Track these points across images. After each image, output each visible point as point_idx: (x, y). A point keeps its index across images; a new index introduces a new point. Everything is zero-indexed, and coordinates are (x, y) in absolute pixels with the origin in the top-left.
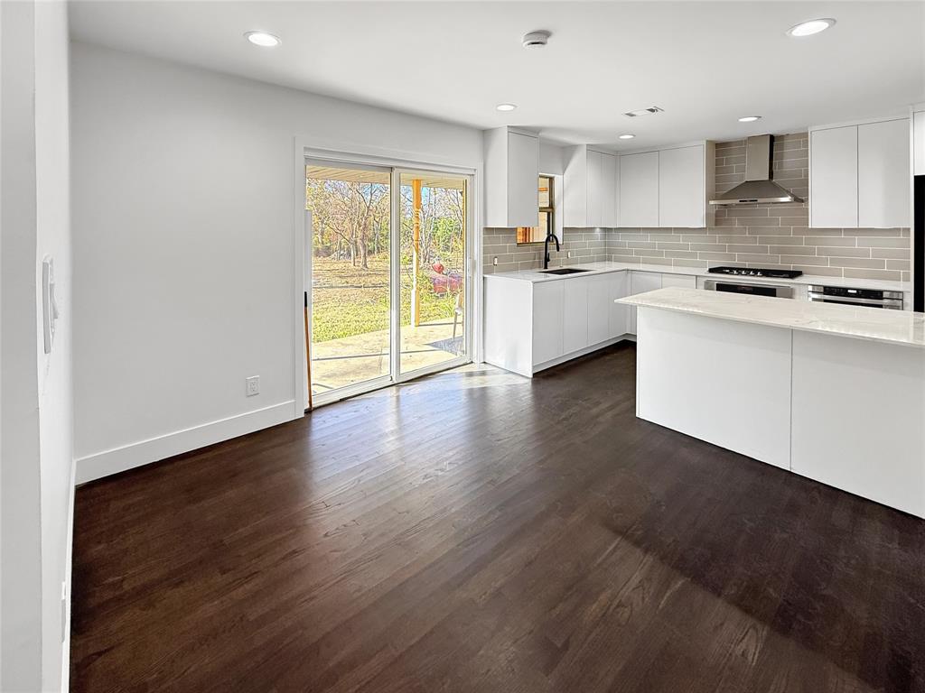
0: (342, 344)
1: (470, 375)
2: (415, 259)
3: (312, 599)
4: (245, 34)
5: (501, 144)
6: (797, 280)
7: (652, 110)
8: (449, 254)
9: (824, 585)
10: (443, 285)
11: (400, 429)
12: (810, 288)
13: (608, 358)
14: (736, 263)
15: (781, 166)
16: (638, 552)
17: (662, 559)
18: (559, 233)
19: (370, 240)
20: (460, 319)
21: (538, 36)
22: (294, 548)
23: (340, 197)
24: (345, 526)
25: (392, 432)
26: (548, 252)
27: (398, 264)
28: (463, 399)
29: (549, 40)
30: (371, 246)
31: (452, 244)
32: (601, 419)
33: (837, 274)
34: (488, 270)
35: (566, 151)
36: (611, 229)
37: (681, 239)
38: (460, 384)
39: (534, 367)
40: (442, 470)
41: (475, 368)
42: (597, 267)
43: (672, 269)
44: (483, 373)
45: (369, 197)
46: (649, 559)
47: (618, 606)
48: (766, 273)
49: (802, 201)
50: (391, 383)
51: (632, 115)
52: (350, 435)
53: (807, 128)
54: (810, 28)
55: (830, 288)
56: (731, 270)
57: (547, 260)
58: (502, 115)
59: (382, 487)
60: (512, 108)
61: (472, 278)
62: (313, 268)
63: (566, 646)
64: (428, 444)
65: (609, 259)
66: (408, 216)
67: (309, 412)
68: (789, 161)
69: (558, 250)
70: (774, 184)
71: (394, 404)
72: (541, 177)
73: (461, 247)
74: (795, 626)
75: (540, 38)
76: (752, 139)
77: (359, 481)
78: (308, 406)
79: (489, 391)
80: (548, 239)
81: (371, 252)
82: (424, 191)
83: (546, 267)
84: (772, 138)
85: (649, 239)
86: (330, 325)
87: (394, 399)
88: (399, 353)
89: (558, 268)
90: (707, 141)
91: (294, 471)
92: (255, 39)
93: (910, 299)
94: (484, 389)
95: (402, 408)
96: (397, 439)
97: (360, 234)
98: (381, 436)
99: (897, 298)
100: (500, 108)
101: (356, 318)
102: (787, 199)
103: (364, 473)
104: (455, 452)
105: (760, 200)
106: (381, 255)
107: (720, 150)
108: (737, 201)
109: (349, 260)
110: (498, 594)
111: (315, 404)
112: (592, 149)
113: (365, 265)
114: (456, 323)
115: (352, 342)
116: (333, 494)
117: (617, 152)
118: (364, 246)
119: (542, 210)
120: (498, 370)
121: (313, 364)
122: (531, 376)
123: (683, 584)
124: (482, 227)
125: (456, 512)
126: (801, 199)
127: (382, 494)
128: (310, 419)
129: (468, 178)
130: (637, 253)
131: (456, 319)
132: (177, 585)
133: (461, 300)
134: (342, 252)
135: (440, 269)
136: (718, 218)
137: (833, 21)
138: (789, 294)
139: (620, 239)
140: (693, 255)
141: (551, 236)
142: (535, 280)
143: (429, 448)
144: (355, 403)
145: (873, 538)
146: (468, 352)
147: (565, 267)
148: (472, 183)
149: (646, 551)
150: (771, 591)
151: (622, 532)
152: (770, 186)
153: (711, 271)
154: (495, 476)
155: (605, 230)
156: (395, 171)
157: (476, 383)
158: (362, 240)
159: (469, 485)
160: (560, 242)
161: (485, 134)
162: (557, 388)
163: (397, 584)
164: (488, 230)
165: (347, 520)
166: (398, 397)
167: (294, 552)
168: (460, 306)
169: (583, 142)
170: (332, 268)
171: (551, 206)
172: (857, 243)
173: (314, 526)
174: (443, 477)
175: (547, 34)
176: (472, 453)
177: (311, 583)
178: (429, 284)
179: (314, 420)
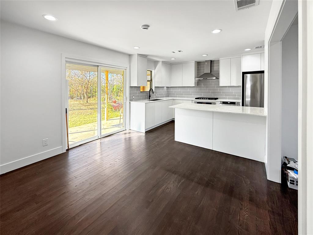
0: (79, 128)
1: (125, 134)
2: (106, 99)
3: (72, 205)
4: (42, 16)
5: (135, 59)
6: (216, 100)
7: (179, 51)
8: (118, 97)
9: (217, 175)
10: (116, 107)
11: (101, 152)
12: (220, 102)
13: (168, 125)
14: (202, 96)
15: (213, 69)
16: (173, 175)
17: (179, 175)
18: (154, 89)
19: (89, 93)
20: (122, 117)
21: (145, 26)
22: (64, 192)
23: (77, 77)
24: (83, 182)
25: (99, 153)
26: (150, 94)
27: (100, 101)
28: (123, 141)
29: (149, 28)
30: (90, 95)
31: (119, 94)
32: (165, 142)
33: (226, 98)
34: (131, 100)
35: (156, 63)
36: (169, 87)
37: (188, 90)
38: (122, 136)
39: (145, 129)
40: (116, 162)
41: (127, 131)
42: (165, 99)
43: (186, 99)
44: (130, 133)
45: (89, 77)
46: (176, 176)
47: (167, 188)
48: (209, 99)
49: (218, 79)
50: (98, 138)
51: (174, 52)
52: (84, 155)
53: (219, 59)
54: (216, 31)
55: (224, 102)
56: (201, 98)
57: (150, 96)
58: (135, 50)
59: (96, 169)
60: (138, 48)
61: (126, 103)
62: (69, 103)
63: (153, 201)
64: (111, 155)
65: (169, 96)
66: (103, 85)
67: (68, 150)
68: (215, 68)
69: (153, 93)
70: (211, 74)
71: (99, 144)
72: (148, 70)
73: (122, 95)
74: (210, 185)
75: (146, 27)
76: (206, 61)
77: (88, 169)
78: (67, 148)
79: (131, 138)
80: (150, 90)
81: (89, 97)
82: (109, 76)
83: (149, 99)
84: (211, 61)
85: (180, 90)
86: (74, 122)
87: (100, 143)
88: (101, 129)
89: (153, 99)
90: (195, 61)
91: (63, 169)
92: (46, 17)
93: (241, 104)
94: (130, 138)
95: (102, 145)
96: (100, 155)
97: (85, 91)
98: (95, 154)
99: (238, 104)
100: (135, 48)
101: (84, 120)
102: (214, 78)
103: (89, 166)
104: (120, 156)
105: (208, 78)
106: (93, 98)
107: (199, 64)
108: (202, 79)
109: (81, 100)
110: (133, 192)
111: (70, 147)
112: (164, 63)
113: (87, 102)
114: (120, 119)
115: (83, 127)
116: (78, 174)
117: (171, 63)
118: (87, 95)
119: (148, 81)
120: (135, 131)
121: (69, 135)
122: (145, 132)
123: (184, 181)
124: (129, 86)
125: (121, 173)
126: (218, 78)
127: (96, 171)
128: (68, 152)
129: (124, 70)
130: (176, 94)
131: (120, 117)
132: (18, 211)
133: (122, 111)
134: (78, 98)
135: (115, 102)
136: (198, 83)
137: (221, 30)
138: (215, 104)
139: (172, 90)
140: (191, 94)
141: (151, 89)
142: (146, 102)
143: (111, 156)
144: (85, 146)
145: (229, 163)
146: (125, 126)
147: (155, 99)
148: (126, 72)
149: (175, 174)
150: (205, 178)
151: (169, 170)
152: (210, 74)
153: (196, 99)
154: (133, 161)
155: (167, 87)
156: (99, 67)
157: (127, 136)
158: (86, 93)
159: (125, 165)
160: (154, 91)
161: (130, 56)
162: (152, 135)
163: (101, 195)
164: (131, 87)
165: (84, 180)
166: (101, 143)
167: (65, 193)
168: (122, 112)
169: (161, 60)
170: (74, 103)
171: (151, 80)
172: (231, 90)
173: (72, 184)
174: (116, 164)
175: (148, 26)
176: (126, 156)
177: (72, 200)
178: (111, 107)
179: (70, 153)
